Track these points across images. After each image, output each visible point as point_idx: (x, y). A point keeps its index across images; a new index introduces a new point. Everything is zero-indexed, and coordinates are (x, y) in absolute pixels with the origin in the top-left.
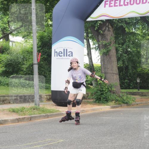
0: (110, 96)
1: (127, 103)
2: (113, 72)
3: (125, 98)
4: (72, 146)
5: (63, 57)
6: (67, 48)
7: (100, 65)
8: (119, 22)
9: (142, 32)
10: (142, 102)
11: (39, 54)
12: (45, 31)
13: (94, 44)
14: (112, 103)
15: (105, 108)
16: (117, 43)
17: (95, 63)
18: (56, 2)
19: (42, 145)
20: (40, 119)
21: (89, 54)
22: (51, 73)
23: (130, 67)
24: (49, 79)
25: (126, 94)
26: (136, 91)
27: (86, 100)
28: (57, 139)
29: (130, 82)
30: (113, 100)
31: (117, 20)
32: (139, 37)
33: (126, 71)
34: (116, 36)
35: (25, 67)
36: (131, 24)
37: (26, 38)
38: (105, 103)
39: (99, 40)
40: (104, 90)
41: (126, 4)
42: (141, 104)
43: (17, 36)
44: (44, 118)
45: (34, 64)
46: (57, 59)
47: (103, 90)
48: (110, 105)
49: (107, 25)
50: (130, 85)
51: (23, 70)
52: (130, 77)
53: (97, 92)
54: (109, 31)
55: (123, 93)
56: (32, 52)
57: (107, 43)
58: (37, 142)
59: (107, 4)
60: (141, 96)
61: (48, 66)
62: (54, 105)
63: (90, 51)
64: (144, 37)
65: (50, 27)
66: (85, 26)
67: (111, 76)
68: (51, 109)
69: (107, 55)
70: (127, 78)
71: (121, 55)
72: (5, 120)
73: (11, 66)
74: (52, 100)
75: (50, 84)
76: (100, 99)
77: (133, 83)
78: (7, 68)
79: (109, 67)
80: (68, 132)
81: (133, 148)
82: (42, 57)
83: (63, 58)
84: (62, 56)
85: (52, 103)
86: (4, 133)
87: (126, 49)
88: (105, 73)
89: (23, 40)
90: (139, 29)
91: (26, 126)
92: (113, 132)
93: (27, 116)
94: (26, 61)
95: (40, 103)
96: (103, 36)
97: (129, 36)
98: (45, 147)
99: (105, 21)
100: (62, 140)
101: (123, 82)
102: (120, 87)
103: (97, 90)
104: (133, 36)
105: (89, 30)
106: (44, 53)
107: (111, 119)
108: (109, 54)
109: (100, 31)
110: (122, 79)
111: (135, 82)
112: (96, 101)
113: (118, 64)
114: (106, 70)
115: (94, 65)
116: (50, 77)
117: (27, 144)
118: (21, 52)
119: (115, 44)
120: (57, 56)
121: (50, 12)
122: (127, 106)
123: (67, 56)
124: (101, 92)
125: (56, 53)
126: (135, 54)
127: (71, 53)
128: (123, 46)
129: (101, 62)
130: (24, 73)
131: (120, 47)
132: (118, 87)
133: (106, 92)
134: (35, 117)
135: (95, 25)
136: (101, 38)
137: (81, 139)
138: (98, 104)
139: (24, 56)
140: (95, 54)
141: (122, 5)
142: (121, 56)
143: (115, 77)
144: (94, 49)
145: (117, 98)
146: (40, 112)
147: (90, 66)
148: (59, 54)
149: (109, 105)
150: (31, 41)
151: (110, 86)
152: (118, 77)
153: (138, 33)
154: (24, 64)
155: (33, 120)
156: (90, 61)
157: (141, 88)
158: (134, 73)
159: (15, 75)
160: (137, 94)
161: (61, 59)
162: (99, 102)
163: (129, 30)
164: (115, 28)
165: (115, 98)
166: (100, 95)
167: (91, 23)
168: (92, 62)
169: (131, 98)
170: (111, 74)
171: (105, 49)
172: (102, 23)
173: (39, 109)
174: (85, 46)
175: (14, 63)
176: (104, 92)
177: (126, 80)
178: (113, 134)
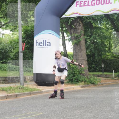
0: (80, 77)
1: (94, 83)
3: (92, 79)
4: (50, 118)
5: (43, 46)
6: (46, 39)
7: (72, 53)
8: (87, 18)
9: (106, 27)
10: (106, 83)
11: (23, 44)
12: (28, 26)
13: (68, 36)
14: (82, 84)
15: (76, 87)
16: (86, 35)
18: (37, 2)
19: (26, 117)
20: (24, 96)
21: (64, 44)
23: (96, 55)
25: (93, 76)
26: (101, 74)
28: (38, 112)
29: (96, 67)
30: (83, 81)
32: (103, 30)
33: (93, 58)
34: (85, 30)
35: (12, 54)
36: (97, 20)
37: (13, 31)
38: (76, 83)
39: (71, 33)
41: (93, 4)
42: (105, 84)
43: (6, 29)
44: (28, 96)
45: (20, 52)
46: (38, 48)
47: (75, 73)
48: (80, 85)
49: (78, 21)
50: (96, 69)
51: (11, 57)
52: (96, 63)
54: (79, 25)
55: (90, 75)
56: (18, 42)
57: (78, 35)
58: (22, 115)
59: (78, 4)
60: (105, 78)
61: (31, 54)
62: (35, 85)
63: (65, 42)
64: (107, 31)
66: (60, 22)
67: (81, 62)
68: (33, 88)
69: (78, 45)
70: (94, 63)
71: (89, 45)
73: (1, 53)
74: (33, 81)
76: (72, 80)
77: (98, 67)
79: (79, 55)
80: (46, 107)
82: (26, 47)
83: (43, 48)
84: (42, 46)
85: (34, 83)
87: (93, 40)
88: (77, 59)
89: (11, 32)
90: (103, 24)
91: (13, 101)
92: (83, 106)
93: (14, 93)
94: (14, 49)
95: (25, 84)
96: (75, 29)
97: (95, 30)
99: (76, 18)
100: (42, 113)
101: (91, 66)
103: (70, 73)
104: (99, 30)
105: (64, 25)
106: (28, 43)
108: (79, 44)
109: (72, 26)
110: (90, 64)
111: (100, 66)
112: (69, 81)
113: (87, 52)
114: (77, 57)
115: (68, 53)
117: (14, 116)
118: (9, 43)
119: (85, 36)
120: (38, 46)
122: (94, 86)
123: (46, 46)
124: (73, 74)
125: (37, 43)
126: (100, 44)
127: (49, 43)
129: (73, 51)
130: (12, 59)
131: (89, 39)
132: (87, 70)
133: (77, 74)
135: (69, 21)
136: (73, 32)
137: (57, 112)
139: (11, 46)
141: (90, 5)
142: (89, 46)
143: (84, 62)
144: (68, 40)
145: (86, 80)
146: (24, 91)
147: (64, 53)
148: (39, 44)
149: (79, 85)
150: (18, 33)
151: (80, 70)
152: (86, 62)
153: (102, 28)
154: (12, 52)
155: (18, 97)
156: (65, 49)
157: (105, 71)
158: (99, 59)
159: (5, 61)
160: (102, 76)
161: (41, 48)
162: (71, 83)
163: (96, 25)
164: (84, 24)
165: (84, 80)
166: (73, 77)
167: (65, 20)
168: (66, 51)
169: (97, 79)
170: (81, 60)
171: (77, 40)
172: (74, 19)
173: (24, 88)
174: (60, 38)
175: (3, 51)
176: (76, 75)
177: (93, 65)
178: (82, 108)
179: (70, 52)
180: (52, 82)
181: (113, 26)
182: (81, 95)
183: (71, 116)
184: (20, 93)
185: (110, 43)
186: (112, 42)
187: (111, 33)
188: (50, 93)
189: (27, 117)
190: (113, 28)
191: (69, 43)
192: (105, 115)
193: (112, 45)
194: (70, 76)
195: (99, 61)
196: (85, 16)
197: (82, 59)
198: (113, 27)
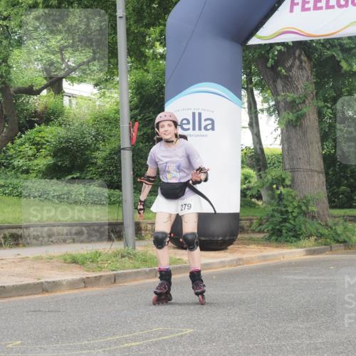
0: (304, 224)
1: (345, 242)
2: (312, 167)
3: (339, 229)
4: (214, 344)
5: (191, 131)
6: (200, 111)
7: (280, 151)
8: (326, 47)
11: (133, 126)
12: (147, 71)
13: (265, 100)
14: (310, 243)
15: (291, 253)
16: (321, 97)
17: (269, 146)
18: (174, 1)
19: (143, 340)
20: (136, 280)
21: (254, 124)
25: (341, 221)
27: (246, 236)
28: (179, 327)
29: (352, 192)
30: (311, 235)
31: (322, 41)
33: (342, 166)
35: (100, 156)
37: (102, 86)
38: (292, 242)
39: (277, 91)
40: (290, 211)
41: (342, 3)
43: (81, 81)
44: (148, 278)
45: (123, 149)
47: (287, 212)
48: (305, 247)
49: (297, 55)
50: (353, 199)
51: (96, 163)
52: (352, 180)
53: (272, 216)
54: (301, 68)
55: (335, 217)
56: (117, 121)
57: (297, 98)
58: (131, 335)
59: (297, 4)
63: (257, 118)
65: (159, 59)
66: (243, 57)
67: (307, 177)
69: (298, 128)
70: (346, 182)
71: (330, 126)
72: (54, 282)
73: (67, 153)
76: (280, 231)
78: (59, 160)
79: (301, 156)
80: (204, 312)
82: (142, 133)
83: (190, 136)
84: (188, 129)
86: (52, 311)
88: (293, 170)
89: (96, 91)
91: (103, 295)
92: (313, 310)
93: (107, 272)
94: (104, 141)
95: (138, 243)
96: (288, 80)
97: (349, 82)
98: (150, 346)
99: (291, 44)
100: (191, 330)
101: (336, 191)
103: (273, 210)
105: (253, 67)
106: (145, 122)
107: (308, 280)
108: (301, 125)
109: (279, 68)
113: (323, 149)
114: (295, 162)
115: (266, 151)
117: (108, 339)
118: (91, 121)
119: (317, 99)
121: (160, 24)
122: (345, 249)
123: (200, 129)
124: (282, 214)
127: (210, 122)
128: (334, 104)
129: (282, 144)
130: (99, 170)
131: (328, 108)
132: (324, 203)
133: (294, 214)
134: (125, 275)
135: (269, 54)
136: (283, 87)
137: (235, 328)
138: (275, 244)
139: (98, 130)
140: (267, 123)
141: (333, 7)
142: (329, 130)
143: (316, 179)
144: (265, 112)
145: (320, 231)
146: (137, 264)
147: (256, 153)
148: (181, 125)
149: (302, 248)
150: (115, 93)
151: (305, 201)
152: (323, 178)
154: (98, 149)
156: (256, 140)
159: (78, 175)
162: (277, 239)
163: (350, 65)
164: (316, 63)
165: (317, 230)
166: (281, 222)
167: (258, 51)
170: (306, 173)
171: (293, 113)
172: (286, 50)
173: (134, 256)
174: (243, 106)
175: (73, 146)
176: (290, 217)
177: (343, 186)
178: (311, 317)
179: (272, 147)
180: (220, 239)
182: (306, 277)
183: (277, 339)
184: (125, 271)
189: (147, 341)
191: (268, 120)
194: (274, 219)
196: (318, 38)
197: (308, 167)
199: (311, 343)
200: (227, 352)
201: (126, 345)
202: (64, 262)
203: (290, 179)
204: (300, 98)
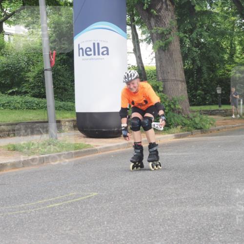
0: (173, 117)
1: (201, 128)
2: (177, 78)
3: (197, 120)
4: (112, 202)
5: (93, 56)
6: (98, 42)
7: (155, 68)
9: (222, 10)
10: (226, 126)
11: (52, 54)
13: (144, 33)
14: (177, 130)
15: (164, 138)
16: (182, 30)
17: (148, 65)
19: (63, 202)
21: (137, 50)
22: (74, 84)
23: (204, 69)
24: (71, 95)
25: (199, 114)
26: (216, 109)
28: (88, 192)
29: (205, 94)
30: (178, 125)
33: (198, 76)
34: (180, 18)
35: (31, 75)
38: (165, 130)
39: (151, 26)
42: (224, 130)
43: (16, 24)
45: (46, 70)
46: (83, 59)
48: (174, 133)
49: (164, 1)
50: (206, 99)
51: (28, 81)
52: (205, 86)
54: (167, 9)
55: (194, 112)
57: (165, 31)
58: (54, 199)
60: (224, 116)
61: (70, 72)
62: (81, 136)
63: (139, 46)
64: (225, 18)
65: (69, 6)
66: (127, 4)
67: (174, 85)
68: (77, 144)
69: (166, 51)
70: (201, 87)
71: (189, 49)
72: (1, 164)
73: (8, 74)
74: (77, 129)
75: (74, 102)
77: (210, 95)
78: (2, 79)
79: (169, 70)
80: (105, 180)
81: (211, 202)
82: (59, 58)
83: (92, 59)
84: (91, 55)
85: (78, 132)
87: (198, 40)
88: (164, 81)
90: (217, 5)
91: (36, 172)
92: (180, 176)
94: (33, 65)
96: (158, 19)
98: (67, 205)
100: (96, 194)
101: (194, 94)
102: (188, 103)
104: (208, 18)
107: (176, 155)
108: (168, 49)
109: (152, 10)
110: (191, 89)
111: (214, 93)
113: (184, 66)
114: (165, 75)
115: (146, 68)
116: (74, 90)
117: (38, 202)
118: (24, 52)
119: (179, 32)
120: (83, 55)
122: (201, 133)
123: (99, 54)
125: (81, 51)
126: (212, 47)
127: (105, 49)
128: (191, 34)
129: (156, 63)
130: (31, 85)
131: (187, 37)
132: (186, 102)
133: (166, 111)
136: (155, 23)
137: (126, 190)
139: (29, 58)
140: (146, 49)
142: (188, 52)
143: (180, 86)
144: (144, 41)
145: (184, 122)
147: (139, 70)
148: (86, 52)
149: (172, 133)
151: (173, 102)
152: (185, 86)
153: (215, 12)
154: (30, 71)
156: (139, 61)
158: (212, 78)
159: (17, 89)
160: (218, 113)
161: (90, 59)
163: (201, 7)
164: (177, 6)
165: (182, 121)
168: (142, 63)
169: (208, 120)
170: (173, 82)
171: (163, 41)
174: (129, 38)
175: (12, 69)
177: (199, 90)
178: (178, 181)
179: (150, 65)
180: (116, 129)
181: (236, 7)
183: (155, 197)
185: (231, 44)
186: (236, 43)
187: (233, 22)
188: (111, 152)
189: (65, 202)
190: (237, 13)
191: (147, 47)
192: (225, 191)
193: (238, 47)
195: (211, 81)
197: (174, 78)
198: (236, 11)
199: (177, 199)
200: (120, 207)
201: (51, 206)
202: (9, 150)
203: (162, 86)
204: (167, 30)
